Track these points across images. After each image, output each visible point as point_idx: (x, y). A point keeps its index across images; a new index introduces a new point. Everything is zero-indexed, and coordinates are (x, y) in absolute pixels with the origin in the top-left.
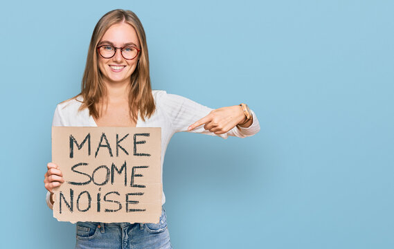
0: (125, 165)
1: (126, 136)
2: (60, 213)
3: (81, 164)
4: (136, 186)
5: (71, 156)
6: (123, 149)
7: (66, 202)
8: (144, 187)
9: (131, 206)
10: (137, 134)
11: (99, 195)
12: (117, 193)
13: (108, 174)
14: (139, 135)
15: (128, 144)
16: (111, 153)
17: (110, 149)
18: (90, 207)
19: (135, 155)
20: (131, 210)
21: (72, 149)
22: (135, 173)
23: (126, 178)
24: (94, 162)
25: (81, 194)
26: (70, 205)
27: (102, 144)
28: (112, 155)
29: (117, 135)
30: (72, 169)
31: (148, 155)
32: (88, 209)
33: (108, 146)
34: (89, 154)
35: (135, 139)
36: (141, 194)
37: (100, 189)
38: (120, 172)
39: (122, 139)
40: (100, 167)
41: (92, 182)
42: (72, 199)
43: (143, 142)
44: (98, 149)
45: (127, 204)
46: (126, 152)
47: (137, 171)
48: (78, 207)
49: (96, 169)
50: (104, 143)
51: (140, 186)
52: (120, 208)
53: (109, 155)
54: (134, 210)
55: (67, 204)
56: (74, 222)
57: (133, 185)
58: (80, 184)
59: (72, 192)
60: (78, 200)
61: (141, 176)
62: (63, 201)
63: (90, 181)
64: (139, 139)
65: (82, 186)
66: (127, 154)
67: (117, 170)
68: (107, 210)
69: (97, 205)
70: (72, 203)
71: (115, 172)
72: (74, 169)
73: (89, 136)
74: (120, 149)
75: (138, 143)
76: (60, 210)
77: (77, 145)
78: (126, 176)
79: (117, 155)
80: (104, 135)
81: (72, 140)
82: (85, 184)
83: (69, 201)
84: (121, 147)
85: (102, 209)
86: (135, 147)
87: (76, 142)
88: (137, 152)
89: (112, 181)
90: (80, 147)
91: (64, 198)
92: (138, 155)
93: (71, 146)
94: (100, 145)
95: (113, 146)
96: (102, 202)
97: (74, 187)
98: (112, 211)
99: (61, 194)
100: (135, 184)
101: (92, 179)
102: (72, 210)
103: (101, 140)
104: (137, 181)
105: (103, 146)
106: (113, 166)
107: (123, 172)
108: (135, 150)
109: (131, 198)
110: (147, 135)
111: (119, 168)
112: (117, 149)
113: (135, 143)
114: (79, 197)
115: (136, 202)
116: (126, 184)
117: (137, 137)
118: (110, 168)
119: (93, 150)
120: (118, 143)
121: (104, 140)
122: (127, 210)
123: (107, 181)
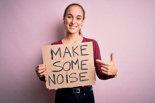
0: (77, 60)
1: (77, 47)
2: (50, 85)
3: (57, 62)
4: (83, 69)
5: (52, 59)
6: (76, 53)
7: (52, 80)
8: (87, 69)
9: (82, 79)
10: (82, 46)
11: (67, 75)
12: (75, 73)
13: (70, 65)
14: (83, 46)
15: (78, 51)
16: (70, 55)
17: (70, 54)
18: (63, 81)
19: (82, 55)
20: (82, 80)
21: (52, 55)
22: (83, 64)
23: (78, 66)
24: (63, 61)
25: (59, 76)
26: (54, 81)
27: (66, 52)
28: (71, 57)
29: (73, 47)
30: (53, 65)
31: (88, 55)
32: (62, 82)
33: (69, 52)
34: (61, 57)
35: (81, 48)
36: (86, 73)
37: (67, 73)
38: (76, 64)
39: (75, 49)
40: (66, 63)
41: (63, 70)
42: (54, 79)
43: (85, 49)
44: (64, 54)
45: (80, 78)
46: (77, 54)
47: (83, 63)
48: (57, 82)
49: (65, 64)
50: (67, 51)
51: (85, 69)
52: (77, 80)
53: (70, 56)
54: (83, 80)
55: (53, 81)
56: (56, 89)
57: (82, 69)
58: (57, 71)
59: (54, 75)
60: (57, 79)
61: (85, 64)
62: (50, 80)
63: (62, 70)
64: (83, 48)
65: (59, 72)
66: (78, 55)
67: (74, 63)
68: (71, 82)
69: (66, 80)
70: (55, 80)
71: (73, 64)
72: (54, 65)
73: (59, 49)
74: (74, 53)
75: (83, 50)
76: (50, 84)
77: (55, 53)
78: (78, 65)
79: (74, 56)
80: (66, 48)
81: (52, 51)
82: (60, 71)
83: (53, 80)
84: (75, 52)
85: (69, 81)
86: (81, 52)
87: (54, 52)
88: (83, 54)
89: (72, 68)
90: (56, 54)
91: (51, 79)
92: (83, 55)
93: (52, 54)
94: (65, 53)
95: (71, 52)
96: (69, 78)
97: (55, 73)
98: (73, 82)
99: (49, 77)
100: (83, 68)
101: (63, 68)
102: (55, 83)
103: (66, 50)
104: (84, 67)
105: (67, 53)
106: (72, 61)
107: (77, 63)
108: (82, 53)
109: (82, 75)
110: (86, 46)
111: (75, 62)
112: (73, 53)
113: (81, 50)
114: (58, 77)
115: (84, 77)
116: (79, 69)
117: (82, 47)
118: (71, 62)
119: (62, 55)
120: (73, 51)
121: (67, 50)
122: (80, 80)
123: (70, 69)
